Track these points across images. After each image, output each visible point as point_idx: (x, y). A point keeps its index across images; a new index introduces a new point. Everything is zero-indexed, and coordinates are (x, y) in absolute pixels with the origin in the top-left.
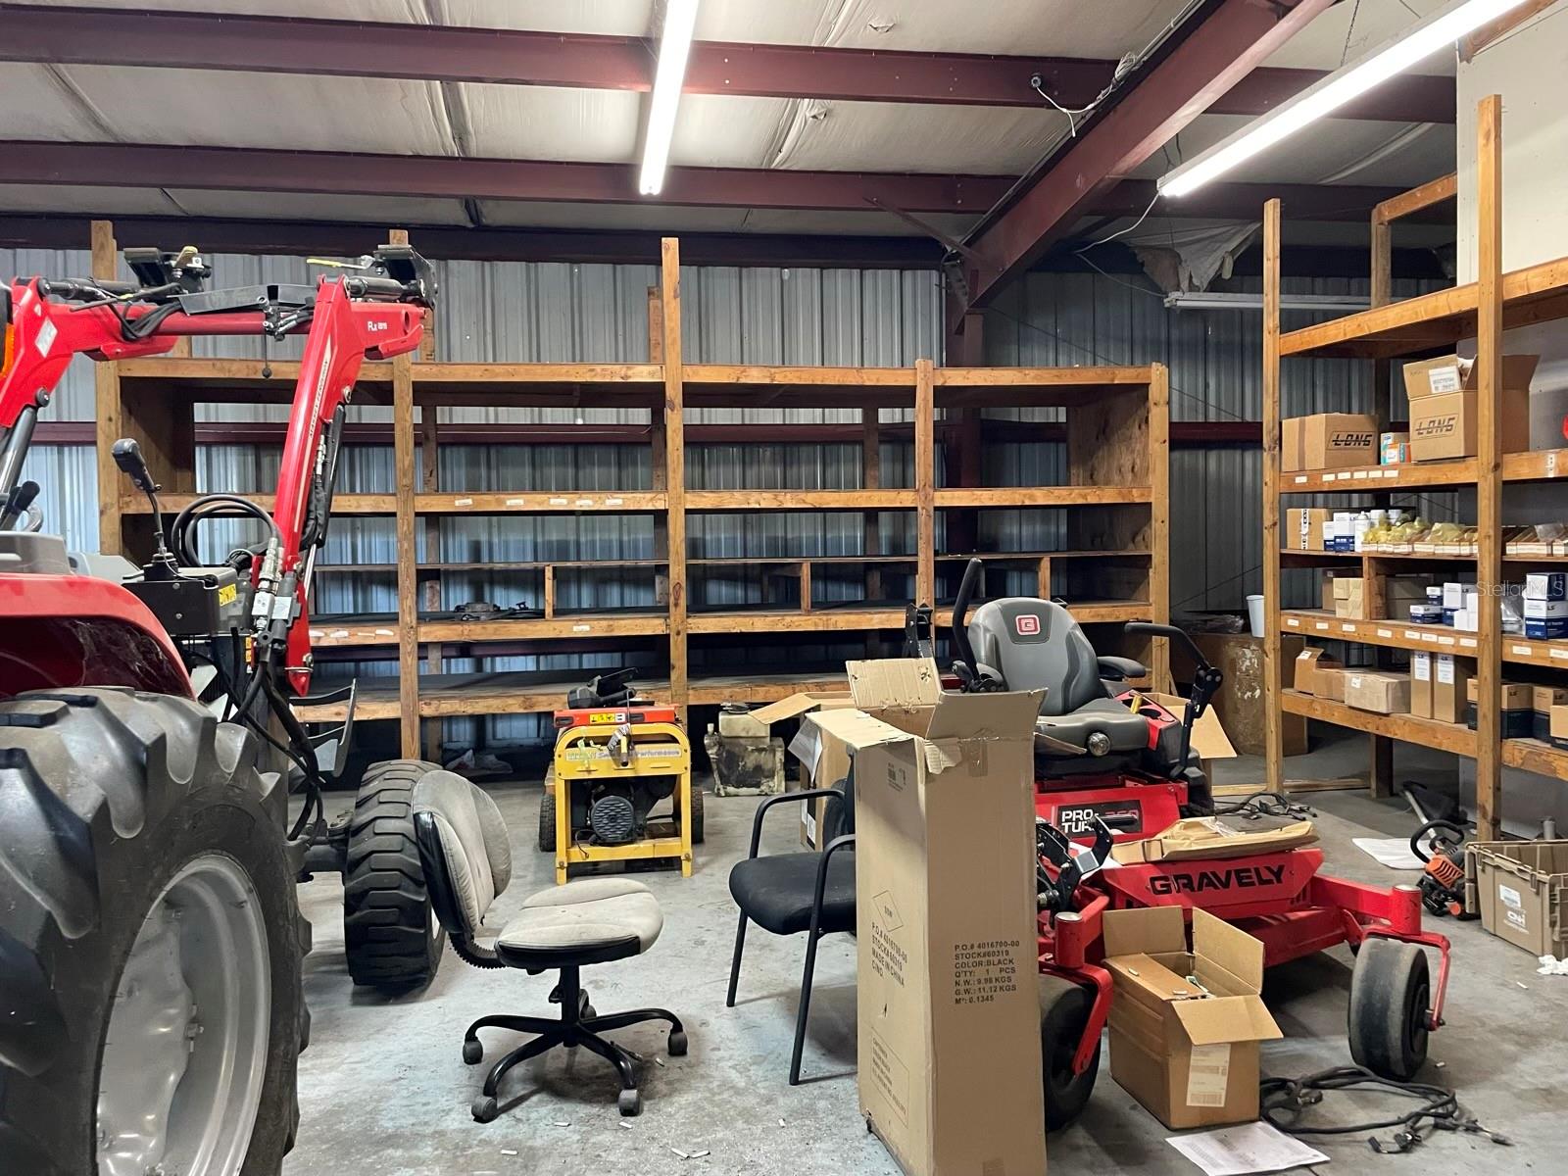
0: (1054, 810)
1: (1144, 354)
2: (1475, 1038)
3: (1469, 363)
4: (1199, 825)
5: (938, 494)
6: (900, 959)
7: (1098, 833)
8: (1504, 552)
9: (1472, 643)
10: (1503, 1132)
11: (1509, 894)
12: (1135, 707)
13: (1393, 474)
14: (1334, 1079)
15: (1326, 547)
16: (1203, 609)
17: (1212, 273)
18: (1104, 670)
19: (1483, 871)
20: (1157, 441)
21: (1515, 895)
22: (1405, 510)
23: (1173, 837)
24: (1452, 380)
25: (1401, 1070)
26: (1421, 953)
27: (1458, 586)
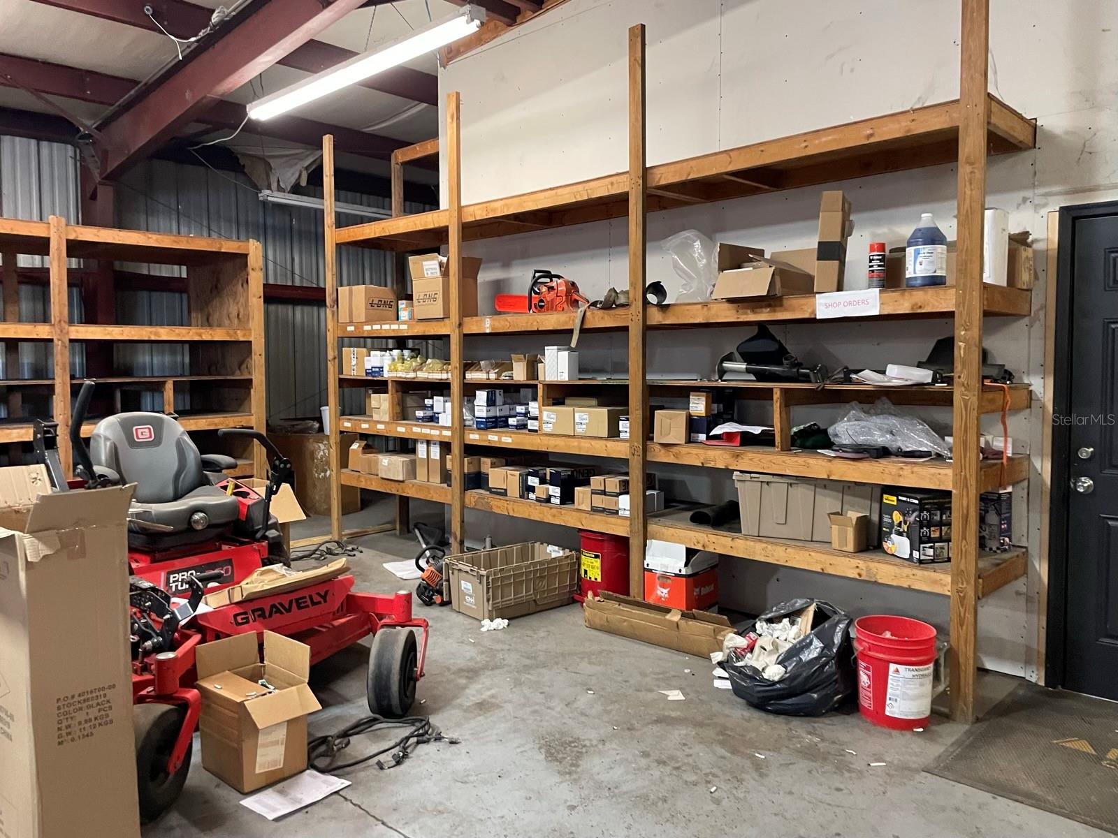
0: (163, 575)
1: (247, 232)
2: (444, 680)
3: (445, 260)
4: (271, 571)
5: (73, 329)
6: (8, 719)
7: (193, 589)
8: (464, 377)
9: (447, 433)
10: (454, 736)
11: (466, 586)
12: (229, 490)
13: (404, 327)
14: (359, 727)
15: (367, 374)
16: (294, 417)
17: (293, 180)
18: (206, 465)
19: (453, 573)
20: (254, 296)
21: (469, 586)
22: (412, 350)
23: (252, 582)
24: (435, 269)
25: (399, 712)
26: (411, 633)
27: (441, 398)
